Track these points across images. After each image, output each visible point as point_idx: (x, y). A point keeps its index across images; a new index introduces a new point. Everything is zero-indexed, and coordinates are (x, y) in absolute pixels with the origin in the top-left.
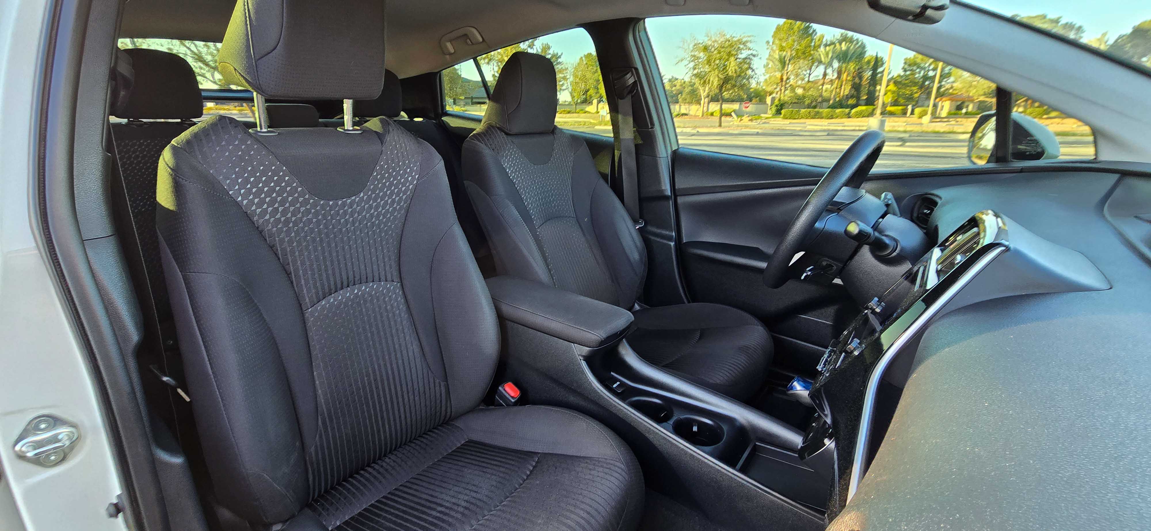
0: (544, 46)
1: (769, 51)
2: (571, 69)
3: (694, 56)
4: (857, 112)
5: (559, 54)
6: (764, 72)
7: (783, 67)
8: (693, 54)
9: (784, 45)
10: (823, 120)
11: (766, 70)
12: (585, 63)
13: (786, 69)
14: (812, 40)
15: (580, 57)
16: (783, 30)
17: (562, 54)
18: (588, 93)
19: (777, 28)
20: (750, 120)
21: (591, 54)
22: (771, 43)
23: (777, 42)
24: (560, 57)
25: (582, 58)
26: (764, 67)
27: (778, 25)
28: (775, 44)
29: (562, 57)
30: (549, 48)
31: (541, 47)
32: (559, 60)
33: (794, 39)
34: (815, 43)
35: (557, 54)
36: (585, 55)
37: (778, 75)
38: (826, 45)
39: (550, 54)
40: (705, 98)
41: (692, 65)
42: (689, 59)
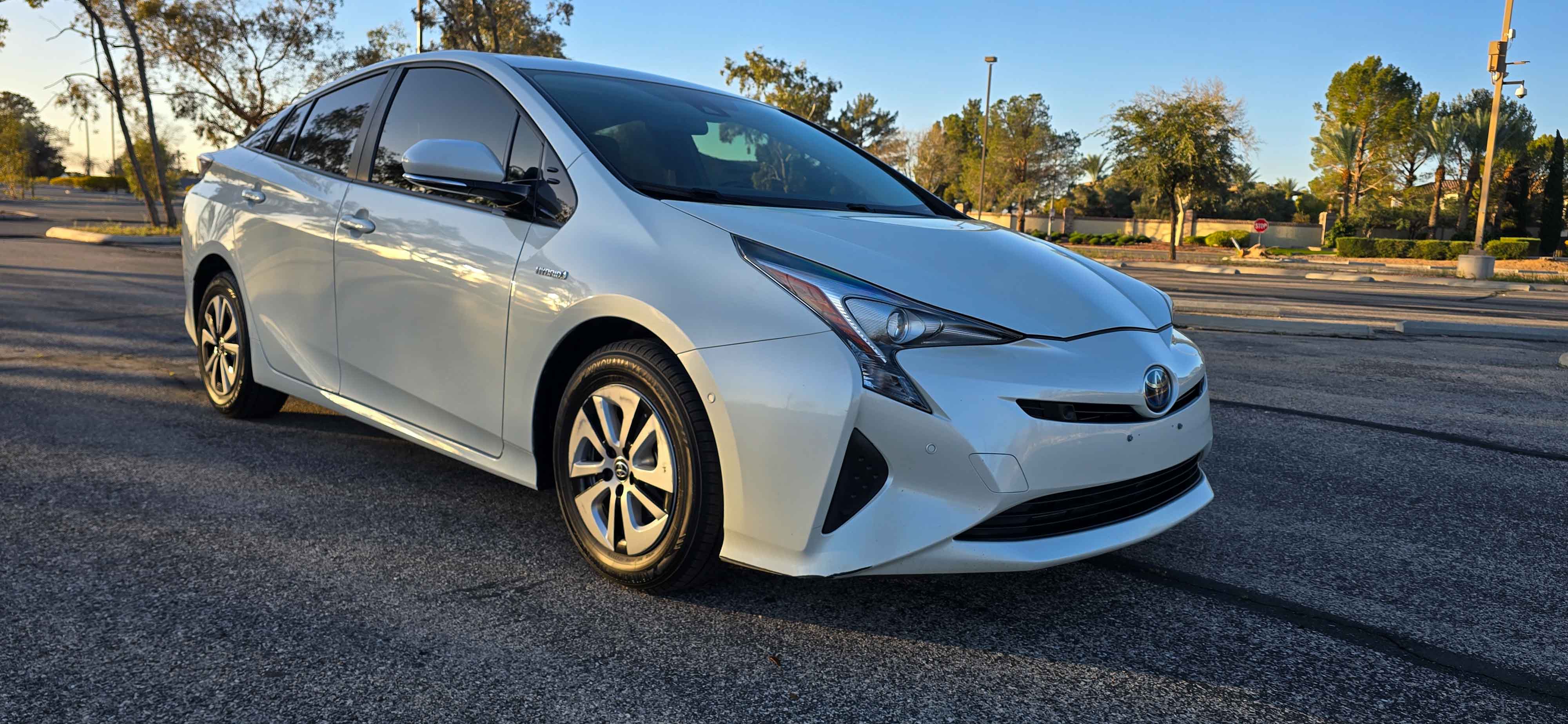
0: (863, 98)
1: (1319, 124)
2: (914, 145)
3: (1119, 129)
4: (1496, 247)
5: (892, 114)
6: (1312, 162)
7: (1351, 154)
8: (1118, 124)
9: (1352, 110)
10: (1424, 261)
11: (1316, 160)
12: (942, 132)
13: (1357, 158)
14: (1413, 103)
15: (935, 122)
16: (1348, 84)
17: (897, 113)
18: (947, 190)
19: (1335, 80)
20: (1262, 254)
21: (957, 116)
22: (1324, 109)
23: (1337, 105)
24: (892, 120)
25: (938, 123)
26: (1312, 154)
27: (1339, 74)
28: (1334, 109)
29: (897, 120)
30: (872, 102)
31: (857, 101)
32: (891, 126)
33: (1372, 102)
34: (1421, 109)
35: (888, 114)
36: (945, 118)
37: (1340, 169)
38: (1443, 114)
39: (873, 113)
40: (1184, 210)
41: (1114, 144)
42: (1109, 134)
